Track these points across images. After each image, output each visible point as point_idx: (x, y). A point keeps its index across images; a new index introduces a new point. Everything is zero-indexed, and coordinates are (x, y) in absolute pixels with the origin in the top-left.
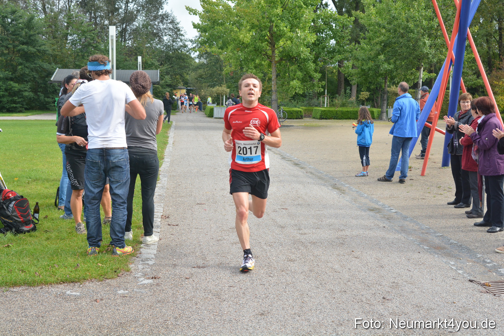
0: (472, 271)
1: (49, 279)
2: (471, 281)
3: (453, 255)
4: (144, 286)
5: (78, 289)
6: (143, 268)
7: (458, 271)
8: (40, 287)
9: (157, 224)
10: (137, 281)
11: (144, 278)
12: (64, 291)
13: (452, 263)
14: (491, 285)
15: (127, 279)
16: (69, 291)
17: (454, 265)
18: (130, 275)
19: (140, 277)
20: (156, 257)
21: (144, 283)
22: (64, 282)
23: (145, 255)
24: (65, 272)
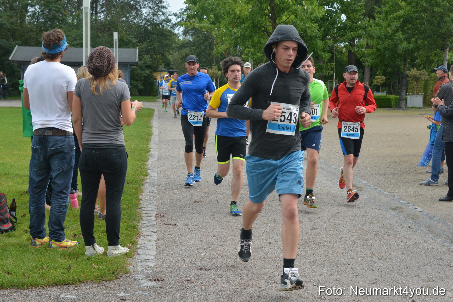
1: (40, 281)
4: (147, 289)
5: (73, 292)
6: (143, 270)
8: (30, 290)
9: (152, 223)
10: (138, 283)
11: (145, 281)
12: (57, 294)
15: (127, 281)
16: (63, 294)
18: (129, 277)
19: (141, 280)
20: (156, 258)
21: (147, 285)
22: (56, 285)
23: (144, 256)
24: (57, 274)
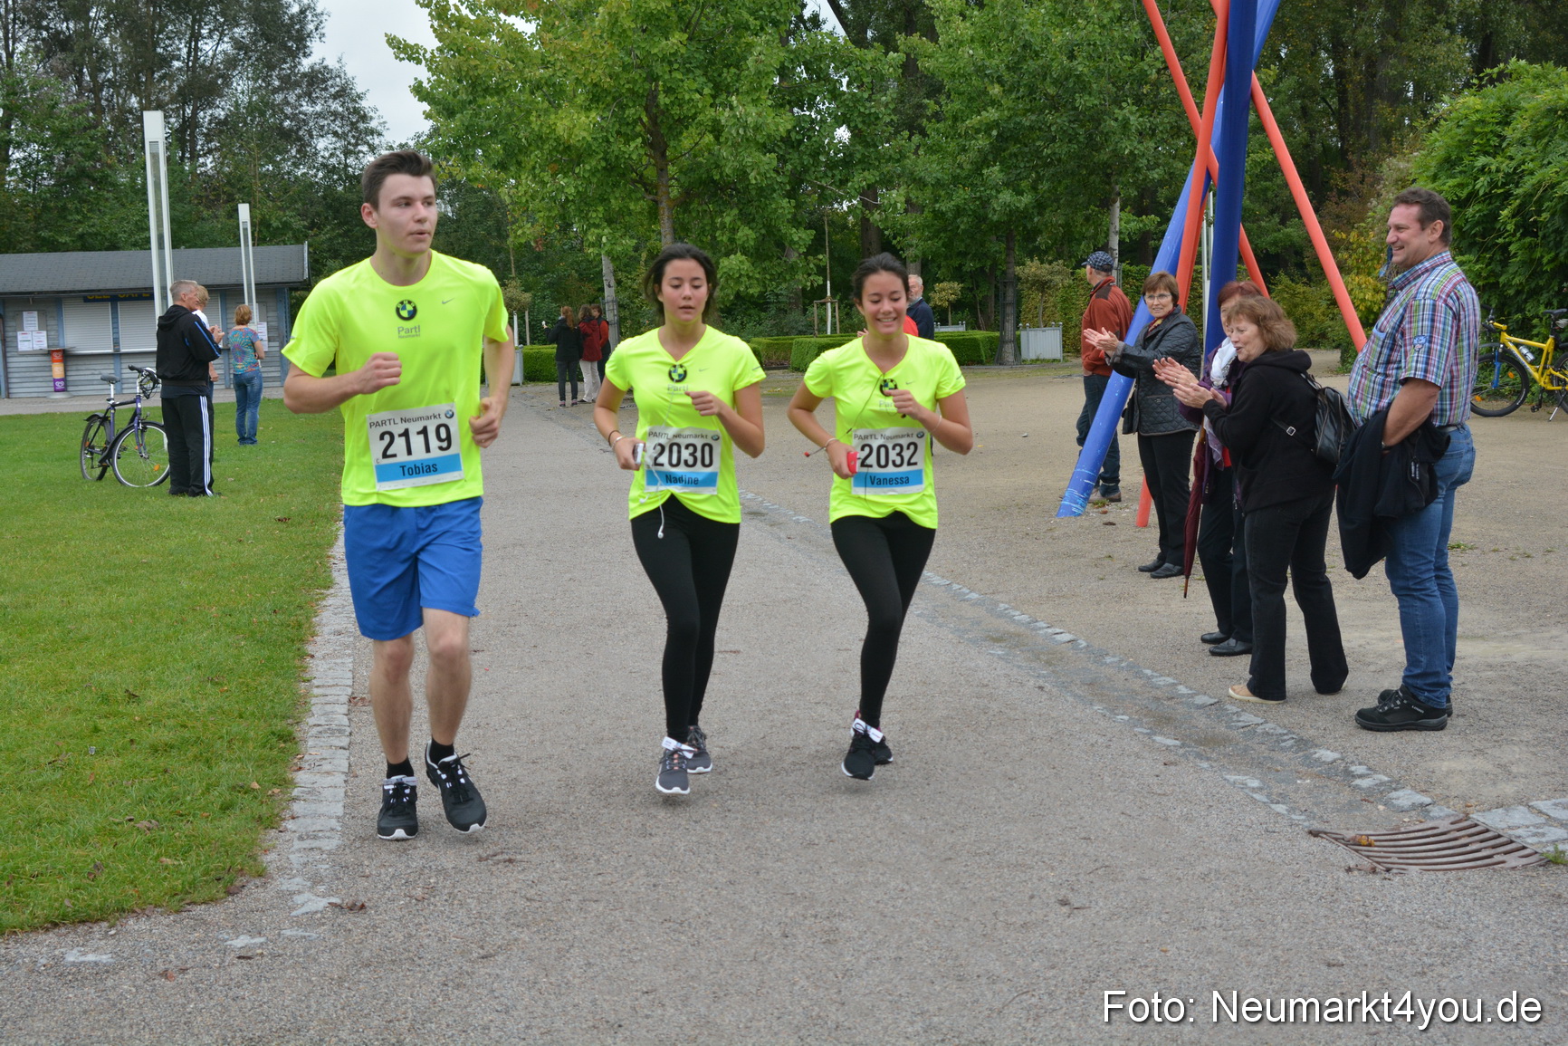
0: (1316, 804)
1: (9, 918)
2: (1315, 834)
3: (1253, 759)
4: (312, 920)
5: (102, 943)
6: (305, 864)
7: (1273, 806)
10: (290, 904)
11: (310, 895)
12: (57, 952)
13: (1256, 784)
14: (1376, 841)
15: (258, 900)
16: (75, 951)
17: (1261, 789)
18: (264, 885)
19: (300, 892)
20: (344, 825)
21: (314, 909)
22: (56, 925)
23: (309, 821)
24: (57, 893)
